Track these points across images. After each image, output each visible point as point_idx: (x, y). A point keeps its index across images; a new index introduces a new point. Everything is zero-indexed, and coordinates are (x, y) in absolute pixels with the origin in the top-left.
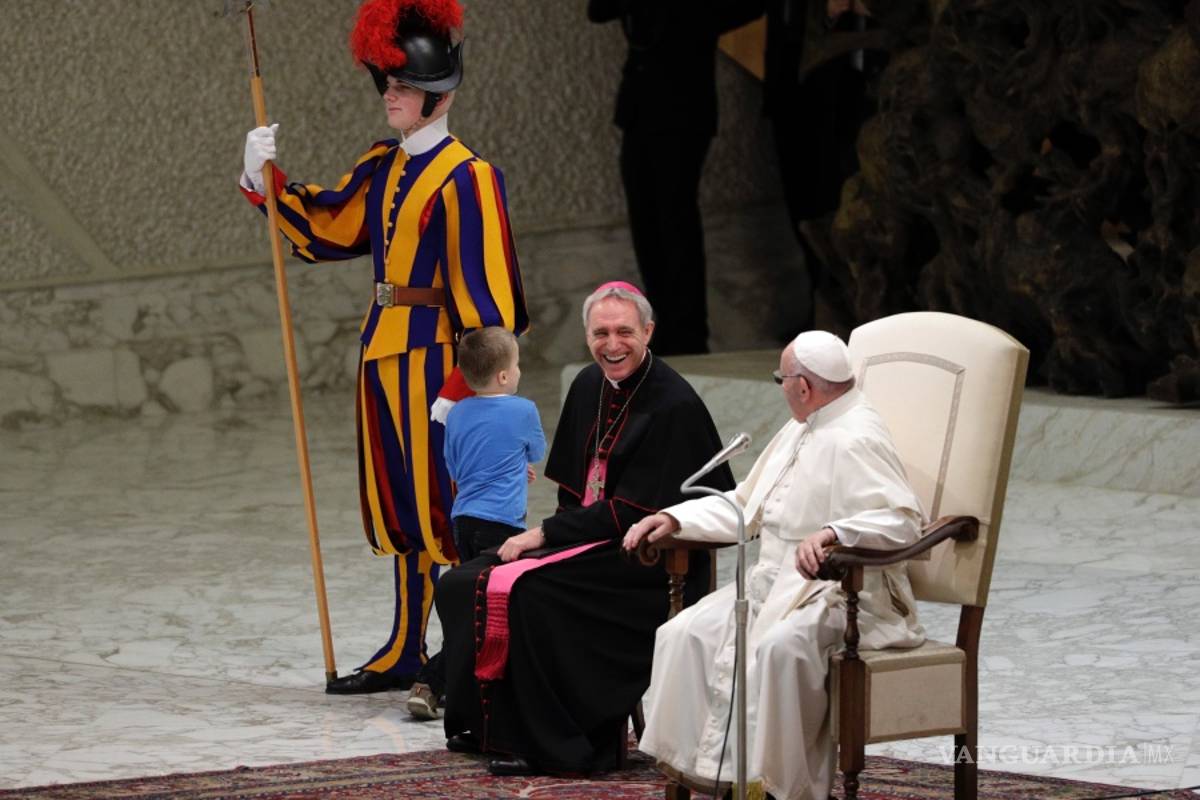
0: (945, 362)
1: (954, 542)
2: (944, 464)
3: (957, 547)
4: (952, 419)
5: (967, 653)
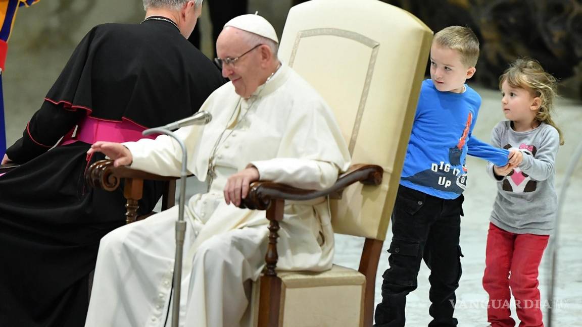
0: (365, 38)
1: (362, 185)
2: (358, 121)
3: (363, 189)
4: (367, 85)
5: (366, 278)
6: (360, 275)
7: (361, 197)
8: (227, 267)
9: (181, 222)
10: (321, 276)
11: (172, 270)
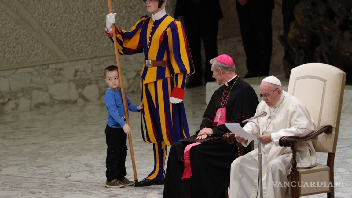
0: (321, 78)
1: (325, 133)
2: (321, 110)
3: (326, 135)
4: (323, 96)
5: (330, 168)
6: (328, 167)
7: (325, 138)
8: (280, 171)
9: (260, 154)
10: (313, 169)
11: (258, 173)
